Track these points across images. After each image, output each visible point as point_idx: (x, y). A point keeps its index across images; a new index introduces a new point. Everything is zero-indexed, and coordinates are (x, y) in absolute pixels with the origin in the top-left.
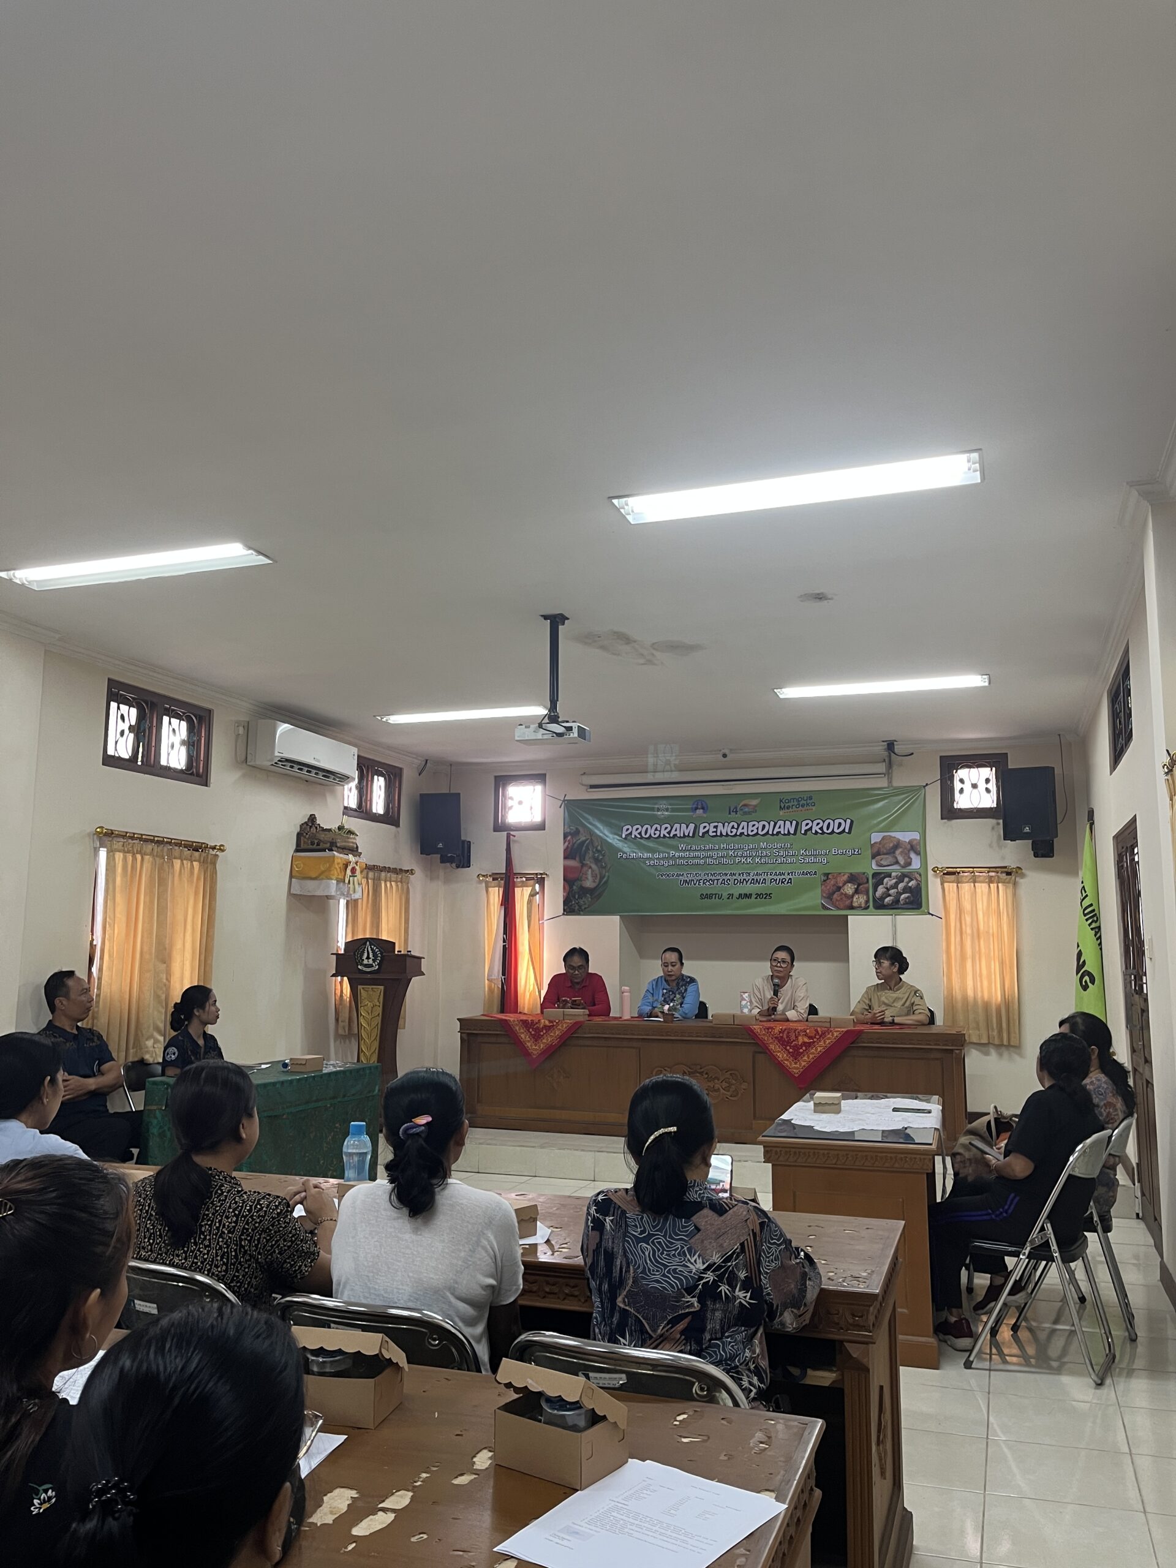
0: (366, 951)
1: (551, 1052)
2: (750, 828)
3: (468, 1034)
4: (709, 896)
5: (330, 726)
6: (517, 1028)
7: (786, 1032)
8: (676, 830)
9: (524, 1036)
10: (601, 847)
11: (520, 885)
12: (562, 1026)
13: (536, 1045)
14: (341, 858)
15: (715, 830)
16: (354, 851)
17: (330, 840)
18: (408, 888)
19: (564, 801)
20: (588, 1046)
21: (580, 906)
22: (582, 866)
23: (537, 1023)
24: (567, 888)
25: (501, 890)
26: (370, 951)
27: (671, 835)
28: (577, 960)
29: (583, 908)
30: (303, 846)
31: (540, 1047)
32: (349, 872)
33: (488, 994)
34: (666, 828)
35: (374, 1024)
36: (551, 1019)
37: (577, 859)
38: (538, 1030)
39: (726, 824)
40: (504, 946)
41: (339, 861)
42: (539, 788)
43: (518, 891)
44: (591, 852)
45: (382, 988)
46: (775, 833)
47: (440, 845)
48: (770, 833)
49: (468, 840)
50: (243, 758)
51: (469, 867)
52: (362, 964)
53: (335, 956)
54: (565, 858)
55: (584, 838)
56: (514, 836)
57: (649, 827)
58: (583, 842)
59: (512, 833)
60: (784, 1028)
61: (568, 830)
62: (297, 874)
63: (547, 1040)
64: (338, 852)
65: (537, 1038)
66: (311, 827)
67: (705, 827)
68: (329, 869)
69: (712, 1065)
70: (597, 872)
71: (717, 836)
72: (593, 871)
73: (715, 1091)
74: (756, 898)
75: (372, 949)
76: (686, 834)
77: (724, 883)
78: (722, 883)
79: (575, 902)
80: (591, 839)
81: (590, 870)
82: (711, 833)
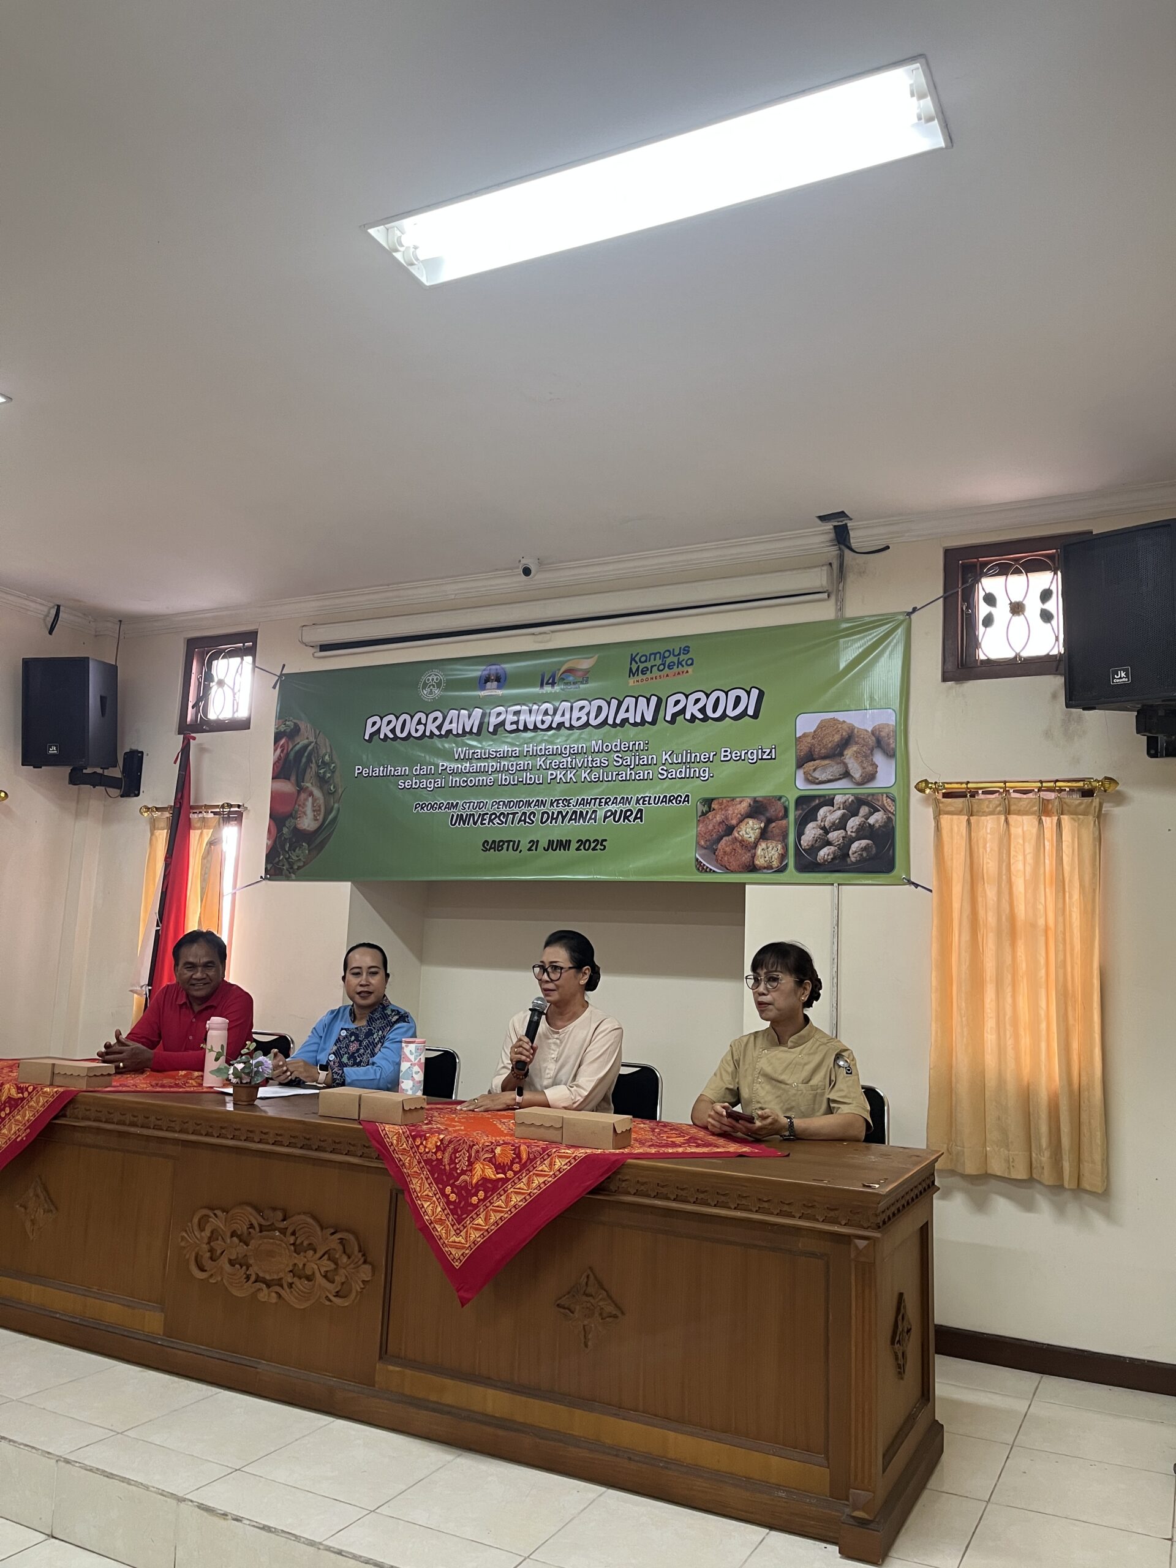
2: (576, 714)
4: (496, 846)
8: (451, 722)
10: (331, 756)
11: (198, 825)
12: (37, 1101)
15: (515, 718)
19: (282, 675)
21: (291, 865)
22: (299, 792)
24: (276, 831)
27: (443, 733)
29: (296, 867)
34: (435, 719)
36: (24, 1085)
37: (293, 778)
39: (535, 706)
40: (157, 932)
42: (248, 663)
43: (194, 835)
44: (313, 766)
46: (618, 721)
47: (53, 750)
48: (610, 721)
49: (140, 749)
51: (138, 795)
54: (274, 778)
55: (306, 742)
57: (408, 718)
58: (306, 747)
59: (198, 735)
61: (282, 728)
63: (13, 1128)
67: (499, 714)
70: (321, 801)
71: (517, 730)
72: (314, 800)
73: (307, 1278)
74: (578, 849)
76: (468, 730)
77: (525, 821)
78: (520, 820)
79: (284, 857)
80: (316, 743)
81: (310, 799)
82: (509, 727)
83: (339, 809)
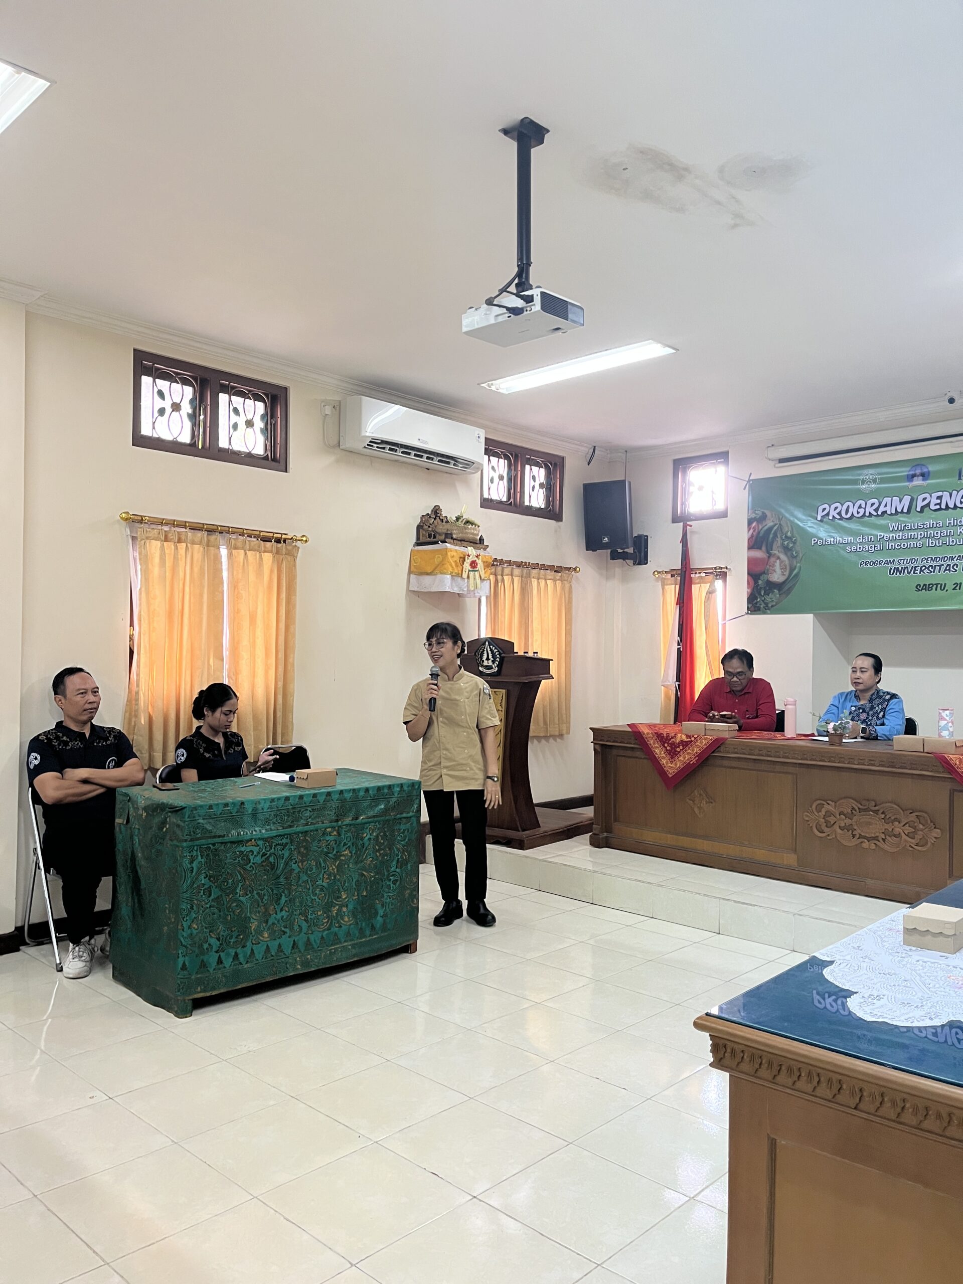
0: (485, 652)
1: (689, 773)
3: (602, 745)
4: (927, 587)
5: (450, 406)
6: (652, 743)
8: (886, 506)
9: (659, 752)
10: (792, 532)
11: (697, 581)
12: (701, 743)
13: (671, 762)
14: (456, 551)
15: (939, 501)
16: (479, 543)
17: (447, 531)
19: (749, 481)
20: (735, 768)
21: (767, 604)
22: (769, 557)
23: (672, 738)
24: (752, 583)
25: (678, 587)
26: (490, 652)
27: (879, 513)
28: (736, 665)
29: (770, 605)
30: (422, 540)
31: (676, 765)
32: (467, 566)
34: (873, 504)
36: (691, 734)
37: (764, 548)
38: (674, 746)
39: (955, 493)
40: (679, 649)
41: (457, 554)
42: (721, 469)
43: (695, 588)
45: (505, 691)
47: (606, 540)
49: (645, 534)
50: (336, 442)
51: (646, 563)
52: (482, 666)
54: (749, 548)
55: (771, 524)
56: (691, 526)
57: (851, 504)
58: (770, 529)
59: (688, 523)
61: (753, 516)
62: (415, 570)
63: (686, 757)
64: (450, 543)
65: (673, 753)
66: (435, 519)
67: (924, 499)
68: (442, 563)
69: (891, 802)
70: (787, 563)
71: (940, 509)
72: (781, 562)
73: (895, 836)
75: (491, 650)
76: (899, 510)
77: (949, 570)
78: (946, 570)
79: (761, 599)
80: (780, 524)
81: (778, 561)
82: (933, 507)
83: (800, 568)
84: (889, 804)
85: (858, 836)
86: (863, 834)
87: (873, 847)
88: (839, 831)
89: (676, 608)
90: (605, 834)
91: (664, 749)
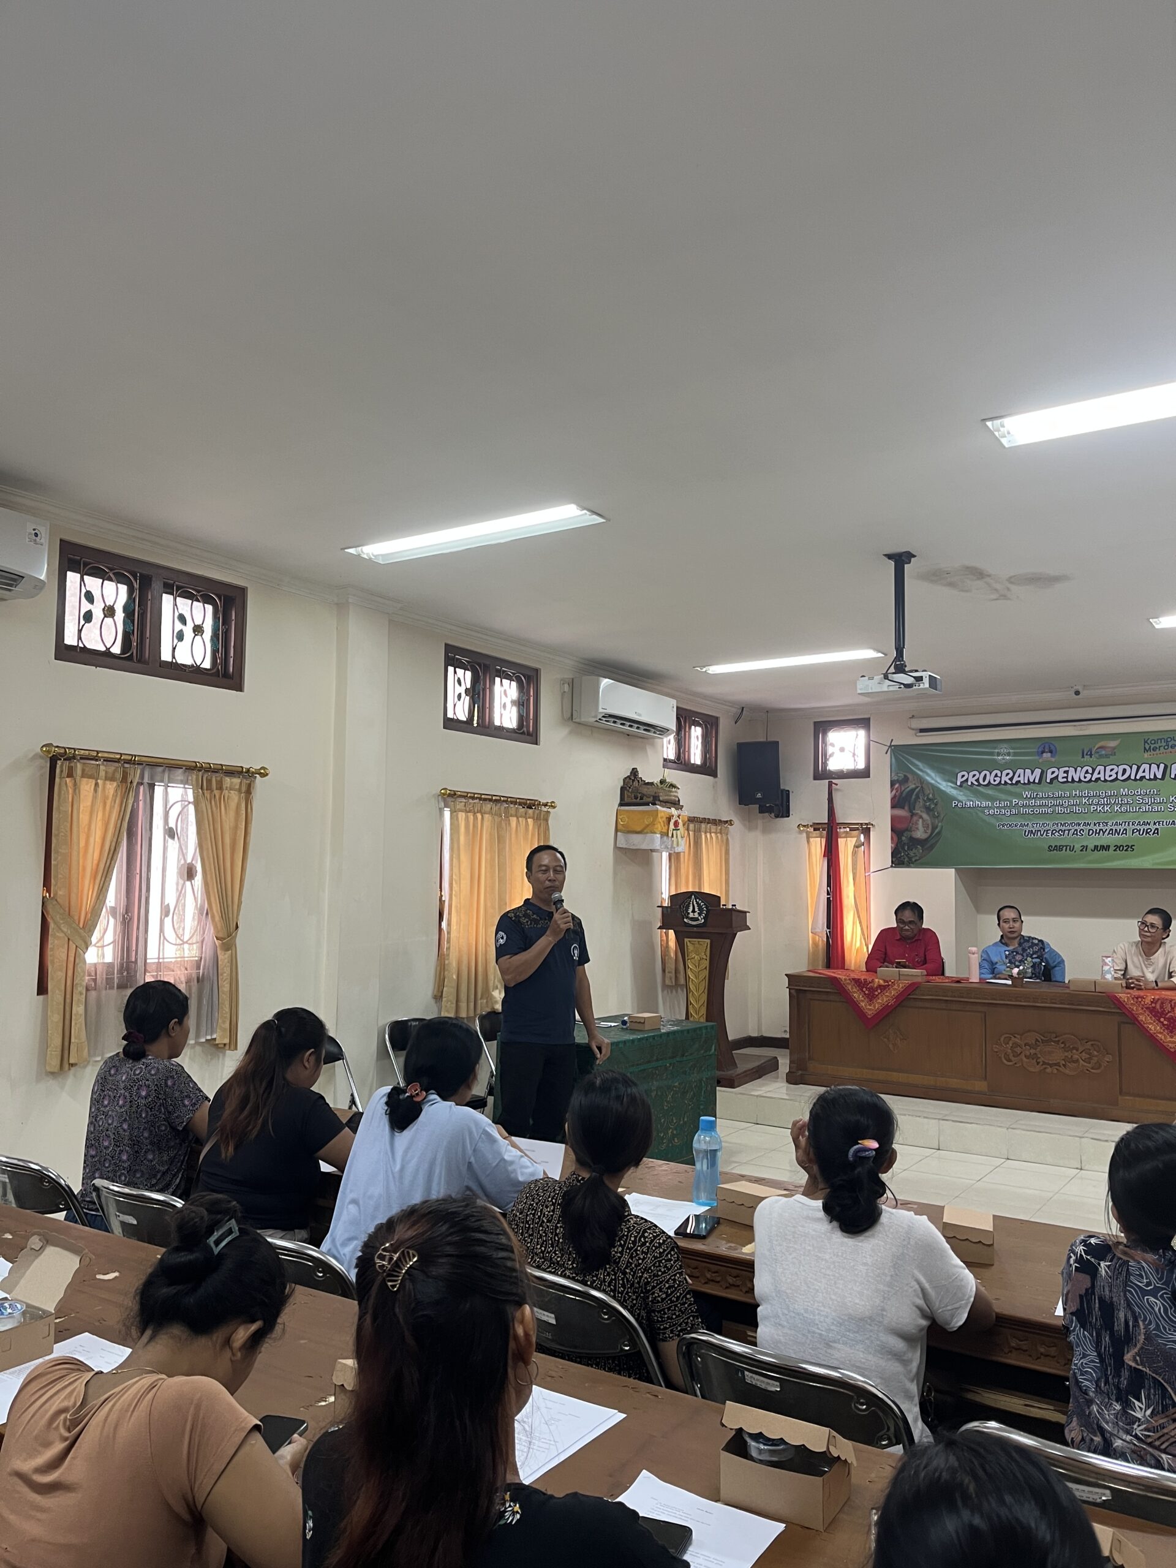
0: (691, 905)
1: (886, 1013)
2: (1108, 773)
3: (797, 990)
4: (1059, 848)
5: (648, 678)
6: (850, 987)
7: (1159, 1002)
8: (1019, 776)
9: (857, 995)
10: (933, 795)
11: (843, 835)
12: (899, 986)
13: (870, 1005)
14: (664, 812)
15: (1066, 775)
16: (676, 804)
17: (653, 794)
18: (727, 839)
19: (890, 746)
20: (927, 1008)
21: (910, 859)
22: (912, 816)
23: (870, 983)
24: (896, 839)
25: (824, 841)
26: (696, 905)
27: (1014, 782)
28: (908, 915)
29: (913, 860)
30: (626, 800)
31: (875, 1007)
32: (672, 826)
33: (813, 948)
34: (1008, 774)
35: (701, 977)
36: (888, 979)
37: (906, 808)
38: (872, 990)
39: (1079, 769)
40: (828, 899)
41: (663, 814)
42: (862, 733)
43: (841, 841)
44: (921, 801)
45: (708, 941)
46: (1138, 777)
47: (759, 795)
48: (1133, 777)
49: (787, 789)
50: (569, 715)
51: (789, 816)
52: (687, 918)
53: (660, 909)
54: (893, 807)
55: (914, 786)
56: (837, 785)
57: (988, 773)
58: (913, 790)
59: (834, 781)
60: (1157, 997)
61: (895, 778)
62: (623, 828)
63: (883, 1000)
64: (660, 805)
65: (871, 997)
66: (633, 781)
67: (1053, 773)
68: (653, 824)
69: (1069, 1034)
70: (929, 822)
71: (1067, 782)
72: (924, 821)
73: (1074, 1062)
74: (1115, 850)
75: (697, 903)
76: (1031, 781)
77: (1077, 834)
78: (1073, 834)
79: (905, 854)
80: (922, 787)
81: (921, 820)
82: (1060, 779)
83: (942, 827)
84: (1069, 1036)
85: (1041, 1063)
86: (1046, 1061)
87: (1055, 1071)
88: (1024, 1059)
89: (823, 861)
90: (800, 1072)
91: (862, 993)
